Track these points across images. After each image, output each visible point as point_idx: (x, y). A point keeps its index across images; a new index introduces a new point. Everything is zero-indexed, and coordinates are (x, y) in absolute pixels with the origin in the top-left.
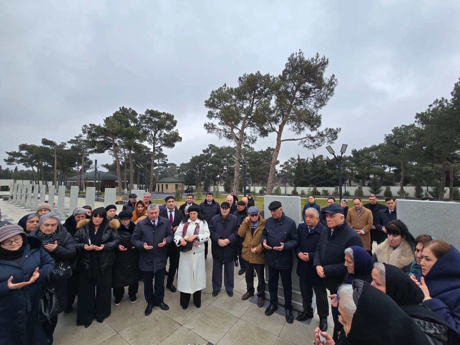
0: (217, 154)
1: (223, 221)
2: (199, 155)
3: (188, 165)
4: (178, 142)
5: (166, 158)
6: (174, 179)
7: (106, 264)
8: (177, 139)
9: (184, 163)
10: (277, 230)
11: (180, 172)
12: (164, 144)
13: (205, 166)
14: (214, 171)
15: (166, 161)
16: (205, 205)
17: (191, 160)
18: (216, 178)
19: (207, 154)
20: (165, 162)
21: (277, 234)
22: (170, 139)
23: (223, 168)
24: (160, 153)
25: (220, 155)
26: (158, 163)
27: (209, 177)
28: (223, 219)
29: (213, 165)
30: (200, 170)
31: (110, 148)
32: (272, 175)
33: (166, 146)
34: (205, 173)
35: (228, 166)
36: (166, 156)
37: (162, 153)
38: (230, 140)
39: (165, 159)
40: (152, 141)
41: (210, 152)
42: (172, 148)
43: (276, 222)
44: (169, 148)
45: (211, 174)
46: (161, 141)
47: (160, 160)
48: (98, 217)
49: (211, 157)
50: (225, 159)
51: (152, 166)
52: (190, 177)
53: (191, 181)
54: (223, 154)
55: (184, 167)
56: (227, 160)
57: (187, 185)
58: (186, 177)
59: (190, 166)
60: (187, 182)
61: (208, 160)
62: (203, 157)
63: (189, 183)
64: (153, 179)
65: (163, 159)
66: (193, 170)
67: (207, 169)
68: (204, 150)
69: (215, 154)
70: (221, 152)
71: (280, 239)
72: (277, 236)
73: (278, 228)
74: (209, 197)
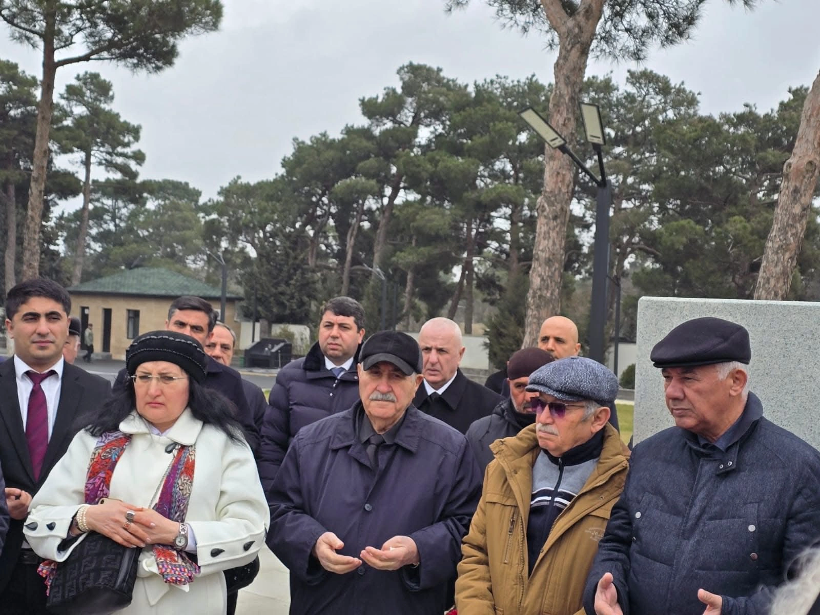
0: (454, 127)
1: (371, 449)
2: (336, 135)
3: (270, 198)
4: (194, 28)
5: (135, 147)
6: (181, 280)
8: (192, 11)
9: (243, 181)
10: (695, 511)
11: (220, 234)
12: (110, 45)
13: (371, 203)
14: (428, 238)
15: (133, 165)
16: (310, 375)
17: (285, 163)
18: (439, 284)
19: (389, 125)
20: (124, 169)
21: (696, 537)
22: (151, 13)
23: (489, 220)
24: (95, 112)
25: (469, 135)
26: (82, 176)
27: (396, 276)
28: (367, 442)
29: (423, 200)
30: (342, 228)
33: (123, 56)
34: (370, 251)
35: (516, 206)
36: (135, 132)
37: (109, 113)
38: (521, 18)
39: (128, 150)
40: (34, 19)
41: (407, 116)
42: (158, 68)
43: (700, 455)
44: (142, 73)
45: (407, 257)
46: (95, 25)
47: (97, 154)
49: (411, 147)
50: (503, 164)
51: (36, 180)
52: (275, 272)
53: (282, 293)
54: (486, 128)
55: (242, 207)
56: (517, 172)
57: (257, 320)
58: (255, 268)
59: (279, 200)
60: (259, 301)
61: (394, 170)
62: (365, 143)
63: (268, 309)
64: (36, 264)
65: (114, 148)
66: (298, 225)
67: (387, 223)
68: (370, 100)
69: (440, 129)
70: (477, 113)
71: (709, 569)
72: (689, 545)
73: (701, 495)
74: (335, 331)
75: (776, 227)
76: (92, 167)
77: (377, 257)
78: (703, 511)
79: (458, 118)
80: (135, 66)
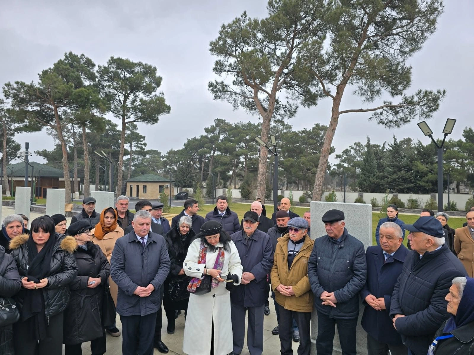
0: (229, 135)
1: (247, 241)
2: (198, 137)
3: (181, 154)
4: (164, 113)
5: (144, 142)
6: (158, 177)
7: (54, 308)
8: (163, 109)
9: (173, 150)
10: (334, 257)
11: (167, 164)
12: (140, 118)
13: (208, 155)
14: (224, 164)
15: (143, 147)
16: (215, 216)
17: (184, 145)
18: (227, 176)
19: (212, 135)
20: (141, 148)
21: (334, 264)
22: (152, 109)
23: (239, 159)
24: (133, 133)
25: (233, 137)
26: (129, 150)
27: (216, 174)
28: (246, 239)
29: (222, 154)
30: (200, 162)
31: (51, 123)
32: (322, 170)
33: (144, 120)
34: (208, 167)
35: (247, 155)
36: (144, 138)
37: (136, 133)
38: (252, 112)
39: (142, 143)
40: (120, 111)
41: (217, 132)
42: (153, 123)
43: (334, 243)
44: (149, 125)
45: (218, 169)
46: (136, 113)
47: (134, 144)
48: (41, 233)
49: (218, 140)
50: (243, 144)
51: (121, 154)
52: (183, 174)
53: (185, 180)
54: (238, 135)
55: (173, 157)
56: (246, 146)
57: (178, 187)
58: (178, 173)
59: (183, 155)
60: (179, 182)
61: (214, 146)
62: (206, 140)
63: (181, 184)
64: (122, 176)
65: (138, 142)
66: (189, 161)
67: (213, 160)
68: (207, 128)
69: (226, 136)
70: (236, 131)
71: (338, 271)
72: (333, 266)
73: (335, 253)
74: (222, 204)
75: (319, 165)
76: (132, 147)
77: (210, 169)
78: (336, 257)
79: (230, 133)
80: (147, 123)
